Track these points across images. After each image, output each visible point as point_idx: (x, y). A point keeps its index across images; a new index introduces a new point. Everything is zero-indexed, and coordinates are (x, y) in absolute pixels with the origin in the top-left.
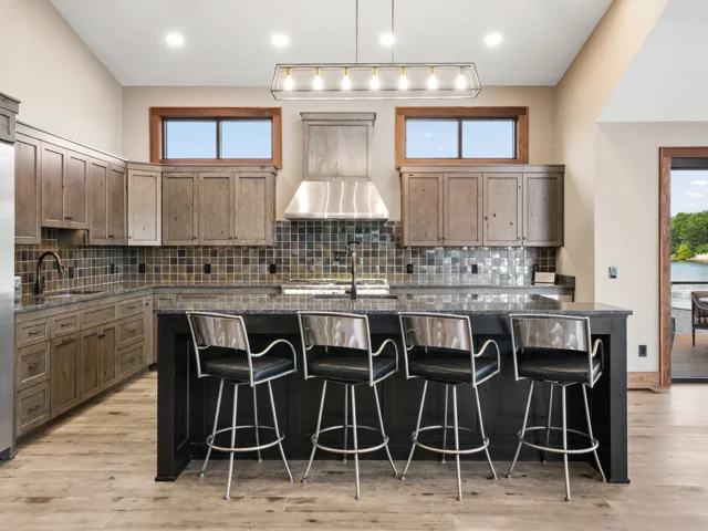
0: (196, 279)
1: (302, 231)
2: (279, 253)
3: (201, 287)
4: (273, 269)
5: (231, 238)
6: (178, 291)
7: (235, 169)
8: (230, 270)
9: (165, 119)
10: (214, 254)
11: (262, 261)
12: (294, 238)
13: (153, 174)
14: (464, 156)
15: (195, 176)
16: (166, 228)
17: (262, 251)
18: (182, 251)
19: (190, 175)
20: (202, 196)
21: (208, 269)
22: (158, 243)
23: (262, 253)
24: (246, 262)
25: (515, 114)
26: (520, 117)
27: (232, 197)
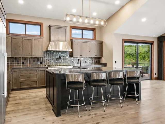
0: (20, 66)
1: (48, 53)
2: (43, 59)
3: (26, 68)
4: (41, 63)
5: (32, 55)
6: (19, 69)
7: (33, 37)
8: (30, 63)
9: (9, 22)
10: (25, 59)
11: (38, 61)
12: (46, 55)
13: (9, 37)
14: (83, 38)
15: (22, 39)
16: (13, 52)
17: (38, 58)
18: (16, 58)
19: (20, 38)
20: (24, 44)
21: (23, 63)
22: (11, 56)
23: (38, 59)
24: (34, 61)
25: (93, 30)
26: (94, 30)
27: (32, 44)
